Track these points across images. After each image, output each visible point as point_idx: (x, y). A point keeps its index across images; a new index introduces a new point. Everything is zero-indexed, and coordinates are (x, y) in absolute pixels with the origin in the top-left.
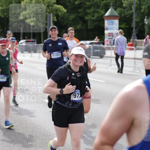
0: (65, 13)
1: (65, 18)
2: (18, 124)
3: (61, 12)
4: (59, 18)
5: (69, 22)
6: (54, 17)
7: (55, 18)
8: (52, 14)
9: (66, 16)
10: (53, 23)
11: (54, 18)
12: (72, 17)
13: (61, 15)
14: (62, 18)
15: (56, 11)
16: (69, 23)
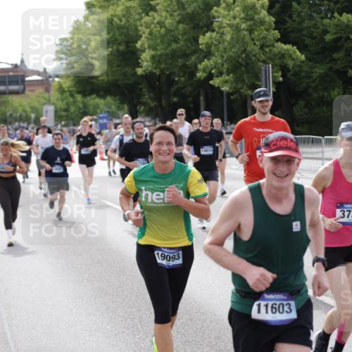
0: (303, 62)
1: (303, 74)
2: (184, 320)
3: (293, 59)
4: (289, 75)
5: (313, 82)
6: (277, 72)
7: (280, 74)
8: (270, 66)
9: (305, 68)
10: (275, 86)
11: (276, 74)
12: (319, 70)
13: (293, 67)
14: (296, 74)
15: (280, 58)
16: (313, 85)
